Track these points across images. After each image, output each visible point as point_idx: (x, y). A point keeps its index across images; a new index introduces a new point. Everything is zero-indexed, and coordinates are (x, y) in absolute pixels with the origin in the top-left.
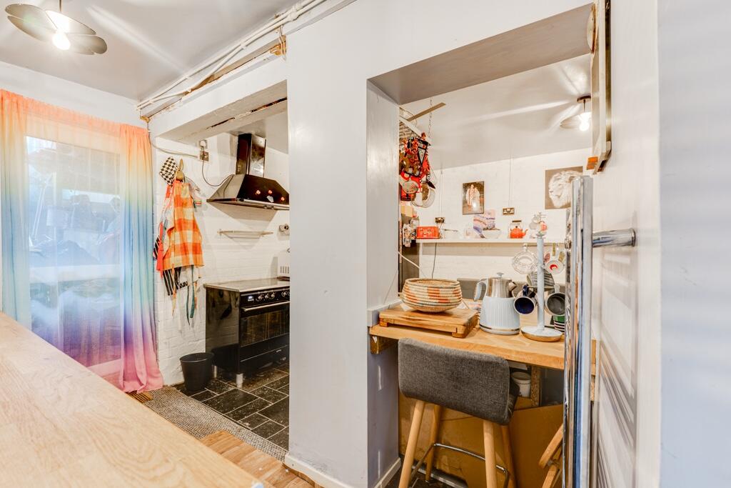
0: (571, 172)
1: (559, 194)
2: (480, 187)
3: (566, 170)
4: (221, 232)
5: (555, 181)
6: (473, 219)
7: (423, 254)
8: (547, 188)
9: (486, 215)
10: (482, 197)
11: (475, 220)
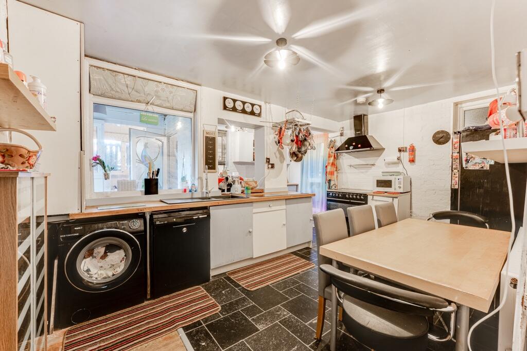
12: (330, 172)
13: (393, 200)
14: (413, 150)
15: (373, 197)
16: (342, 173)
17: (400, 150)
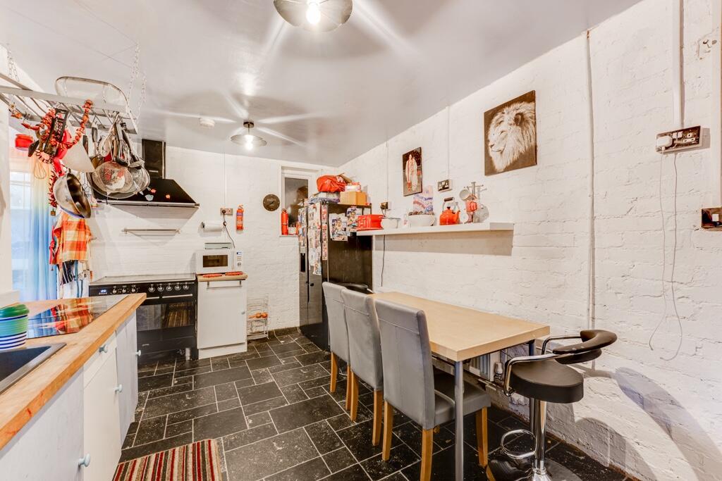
0: (517, 105)
1: (501, 148)
2: (417, 155)
3: (509, 104)
4: (126, 231)
5: (495, 127)
6: (413, 200)
7: (376, 250)
8: (487, 141)
9: (424, 195)
10: (420, 169)
11: (414, 203)
12: (73, 243)
13: (240, 283)
14: (240, 213)
15: (208, 284)
16: (104, 244)
17: (224, 212)
